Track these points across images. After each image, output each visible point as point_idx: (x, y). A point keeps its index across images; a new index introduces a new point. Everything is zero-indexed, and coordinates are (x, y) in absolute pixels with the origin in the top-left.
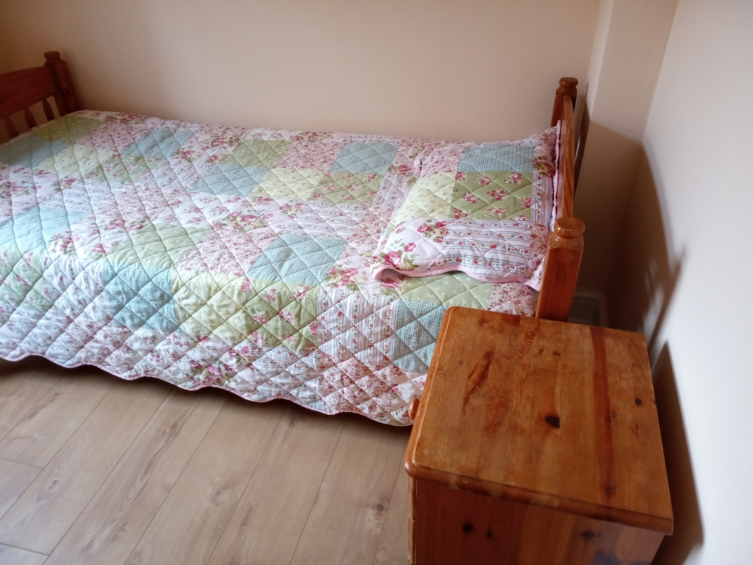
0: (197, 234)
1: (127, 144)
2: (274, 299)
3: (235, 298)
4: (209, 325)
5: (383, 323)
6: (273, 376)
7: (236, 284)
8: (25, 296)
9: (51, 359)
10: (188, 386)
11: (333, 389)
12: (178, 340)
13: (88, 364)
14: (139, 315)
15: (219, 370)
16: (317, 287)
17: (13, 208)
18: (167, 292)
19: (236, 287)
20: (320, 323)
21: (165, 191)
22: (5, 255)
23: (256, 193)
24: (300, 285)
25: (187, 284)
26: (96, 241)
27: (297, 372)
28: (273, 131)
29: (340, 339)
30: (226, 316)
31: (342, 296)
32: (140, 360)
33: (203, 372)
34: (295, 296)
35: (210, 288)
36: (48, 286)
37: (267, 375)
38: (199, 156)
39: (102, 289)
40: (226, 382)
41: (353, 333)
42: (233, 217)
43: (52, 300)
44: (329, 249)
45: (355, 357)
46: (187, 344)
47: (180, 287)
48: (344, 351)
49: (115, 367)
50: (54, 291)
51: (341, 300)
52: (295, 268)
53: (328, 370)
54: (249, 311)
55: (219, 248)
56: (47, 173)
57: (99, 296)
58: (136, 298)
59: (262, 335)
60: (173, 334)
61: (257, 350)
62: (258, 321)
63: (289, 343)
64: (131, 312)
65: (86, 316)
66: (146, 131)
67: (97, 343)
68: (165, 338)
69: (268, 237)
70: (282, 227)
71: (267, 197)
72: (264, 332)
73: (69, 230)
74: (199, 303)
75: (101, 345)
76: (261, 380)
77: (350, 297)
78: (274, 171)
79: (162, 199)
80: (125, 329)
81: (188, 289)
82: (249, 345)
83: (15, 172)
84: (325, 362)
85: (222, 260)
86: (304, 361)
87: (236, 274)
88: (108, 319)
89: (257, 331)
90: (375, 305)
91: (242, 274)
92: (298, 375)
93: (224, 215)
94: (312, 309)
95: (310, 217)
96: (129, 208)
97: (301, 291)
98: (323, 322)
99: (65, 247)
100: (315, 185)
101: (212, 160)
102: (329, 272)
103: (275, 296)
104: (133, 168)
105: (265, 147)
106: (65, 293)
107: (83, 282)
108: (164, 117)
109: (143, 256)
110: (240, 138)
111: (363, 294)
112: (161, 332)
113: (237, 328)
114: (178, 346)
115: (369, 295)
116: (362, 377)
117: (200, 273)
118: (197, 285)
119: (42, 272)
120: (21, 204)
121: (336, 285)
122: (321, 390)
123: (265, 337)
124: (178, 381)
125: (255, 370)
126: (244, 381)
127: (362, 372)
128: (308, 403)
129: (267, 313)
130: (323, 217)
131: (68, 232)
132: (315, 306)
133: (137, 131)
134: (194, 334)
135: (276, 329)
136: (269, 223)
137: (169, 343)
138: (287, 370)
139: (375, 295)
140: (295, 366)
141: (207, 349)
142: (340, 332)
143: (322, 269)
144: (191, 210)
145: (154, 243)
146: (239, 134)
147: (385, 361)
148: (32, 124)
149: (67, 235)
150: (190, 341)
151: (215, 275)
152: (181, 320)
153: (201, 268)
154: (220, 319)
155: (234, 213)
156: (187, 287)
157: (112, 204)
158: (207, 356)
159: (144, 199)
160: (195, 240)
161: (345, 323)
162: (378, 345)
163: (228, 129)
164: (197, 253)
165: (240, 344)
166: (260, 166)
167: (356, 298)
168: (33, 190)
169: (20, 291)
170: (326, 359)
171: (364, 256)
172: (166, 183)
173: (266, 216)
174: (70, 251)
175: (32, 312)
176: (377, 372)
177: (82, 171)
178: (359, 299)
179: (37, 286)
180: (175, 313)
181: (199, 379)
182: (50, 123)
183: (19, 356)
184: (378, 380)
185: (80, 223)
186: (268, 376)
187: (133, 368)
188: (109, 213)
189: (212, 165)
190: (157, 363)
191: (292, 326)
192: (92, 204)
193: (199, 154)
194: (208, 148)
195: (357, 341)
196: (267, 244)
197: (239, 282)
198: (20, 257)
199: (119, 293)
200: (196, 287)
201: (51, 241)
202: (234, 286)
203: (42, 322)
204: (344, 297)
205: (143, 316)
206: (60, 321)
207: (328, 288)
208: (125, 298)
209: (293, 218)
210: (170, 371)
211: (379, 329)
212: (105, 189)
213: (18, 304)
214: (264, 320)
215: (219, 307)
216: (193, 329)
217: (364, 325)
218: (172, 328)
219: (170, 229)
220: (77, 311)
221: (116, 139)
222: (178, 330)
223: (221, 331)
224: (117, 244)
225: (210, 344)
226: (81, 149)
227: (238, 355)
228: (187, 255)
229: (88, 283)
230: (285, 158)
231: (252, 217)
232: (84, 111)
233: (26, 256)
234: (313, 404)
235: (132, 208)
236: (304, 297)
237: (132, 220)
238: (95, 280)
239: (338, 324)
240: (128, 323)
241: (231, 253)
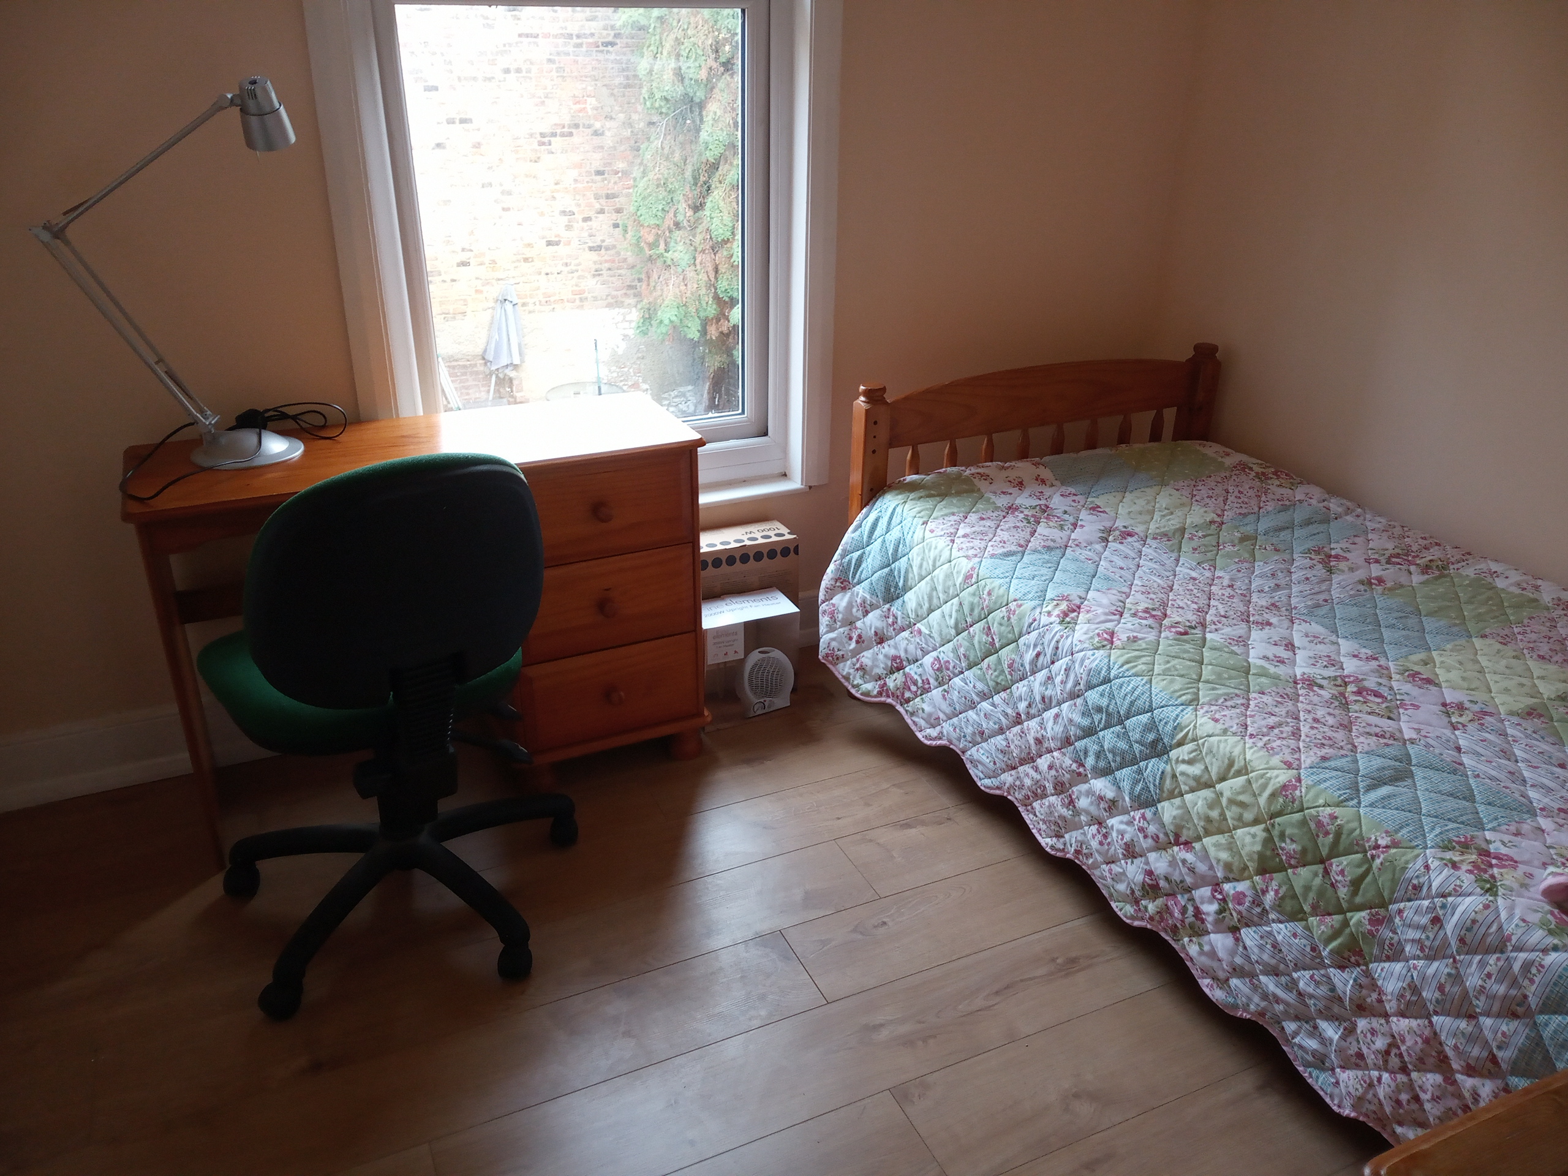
0: (1263, 680)
1: (1243, 511)
2: (1327, 833)
3: (1262, 800)
4: (1202, 823)
5: (1514, 983)
6: (1266, 973)
7: (1277, 776)
8: (983, 660)
9: (968, 766)
10: (1124, 910)
11: (1362, 1064)
12: (1146, 825)
13: (1009, 797)
14: (1110, 756)
15: (1184, 910)
16: (1416, 851)
17: (1032, 539)
18: (1166, 740)
19: (1272, 782)
20: (1391, 920)
21: (1257, 600)
22: (989, 594)
23: (1415, 664)
24: (1387, 832)
25: (1200, 742)
26: (1110, 625)
27: (1310, 990)
28: (1525, 577)
29: (1415, 968)
30: (1236, 823)
31: (1454, 889)
32: (1077, 829)
33: (1157, 901)
34: (1367, 845)
35: (1231, 764)
36: (1018, 659)
37: (1257, 966)
38: (1351, 570)
39: (1080, 693)
40: (1186, 939)
41: (1447, 970)
42: (1343, 682)
43: (1011, 680)
44: (1489, 807)
45: (1431, 1022)
46: (1156, 838)
47: (1187, 741)
48: (1414, 998)
49: (1041, 823)
50: (1021, 669)
51: (1450, 895)
52: (1397, 802)
53: (1368, 1020)
54: (1275, 833)
55: (1283, 713)
56: (1104, 512)
57: (1071, 702)
58: (1118, 728)
59: (1280, 886)
60: (1143, 811)
61: (1259, 910)
62: (1284, 858)
63: (1318, 926)
64: (1102, 746)
65: (1042, 724)
66: (1287, 503)
67: (1036, 771)
68: (1128, 813)
69: (1383, 737)
70: (1423, 733)
71: (1432, 677)
72: (1285, 884)
73: (1084, 596)
74: (1203, 780)
75: (1039, 777)
76: (1242, 968)
77: (1469, 900)
78: (1478, 642)
79: (1243, 609)
80: (1081, 770)
81: (1198, 749)
82: (1249, 893)
83: (1062, 495)
84: (1369, 1000)
85: (1276, 731)
86: (1332, 975)
87: (1285, 763)
88: (1067, 742)
89: (1275, 875)
90: (1514, 939)
91: (1294, 766)
92: (1311, 996)
93: (1331, 672)
94: (1388, 884)
95: (1491, 742)
96: (1186, 601)
97: (1382, 842)
98: (1397, 920)
99: (1066, 615)
100: (1545, 697)
101: (1371, 584)
102: (1455, 839)
103: (1332, 828)
104: (1229, 548)
105: (1490, 598)
106: (1032, 678)
107: (1062, 672)
108: (1333, 490)
109: (1161, 672)
110: (1451, 567)
111: (1501, 908)
112: (1127, 799)
113: (1243, 853)
114: (1141, 836)
115: (1511, 916)
116: (1430, 1071)
117: (1229, 733)
118: (1214, 751)
119: (1020, 635)
120: (1045, 538)
121: (1455, 866)
122: (1340, 1051)
123: (1281, 893)
124: (1115, 894)
125: (1241, 944)
126: (1213, 954)
127: (1432, 1060)
128: (1307, 1065)
129: (1304, 851)
130: (1518, 752)
131: (1080, 598)
132: (1394, 882)
133: (1273, 497)
134: (1172, 828)
135: (1307, 888)
136: (1403, 718)
137: (1130, 823)
138: (1295, 975)
139: (1524, 921)
140: (1312, 977)
141: (1180, 864)
142: (1421, 955)
143: (1446, 828)
144: (1279, 643)
145: (1189, 663)
146: (1452, 560)
147: (1489, 1065)
148: (1124, 438)
149: (1078, 602)
150: (1161, 836)
151: (1251, 748)
152: (1165, 795)
153: (1235, 727)
154: (1224, 822)
155: (1349, 676)
156: (1198, 745)
157: (1165, 586)
158: (1176, 877)
159: (1217, 597)
160: (1255, 686)
161: (1437, 943)
162: (1487, 1022)
163: (1437, 544)
164: (1243, 705)
165: (1235, 884)
166: (1455, 625)
167: (1481, 906)
168: (1072, 527)
169: (981, 650)
170: (1375, 996)
171: (1552, 851)
172: (1266, 589)
173: (1405, 705)
174: (1069, 623)
175: (980, 686)
176: (1464, 1077)
177: (1152, 526)
178: (1487, 912)
179: (1003, 652)
180: (1161, 778)
181: (1146, 908)
182: (1152, 444)
183: (935, 739)
184: (1459, 1096)
185: (1104, 593)
186: (1258, 968)
187: (1063, 837)
188: (1152, 596)
189: (1365, 591)
190: (1099, 847)
191: (1338, 898)
192: (1137, 575)
193: (1353, 566)
194: (1377, 561)
195: (1447, 990)
196: (1372, 744)
197: (1282, 776)
198: (1004, 604)
199: (1099, 710)
200: (1211, 752)
201: (1053, 600)
202: (1270, 779)
203: (985, 705)
204: (1458, 892)
205: (1115, 761)
206: (1007, 714)
207: (1437, 863)
208: (1103, 721)
209: (1455, 728)
210: (1110, 871)
211: (1502, 989)
212: (1170, 563)
213: (970, 668)
214: (1293, 862)
215: (1231, 802)
216: (1175, 818)
217: (1474, 966)
218: (1145, 801)
219: (1227, 655)
220: (1033, 711)
221: (1231, 499)
222: (1153, 809)
223: (1217, 845)
224: (1135, 639)
225: (1189, 857)
226: (1170, 495)
227: (1224, 900)
228: (1226, 700)
229: (1067, 676)
230: (1516, 630)
231: (1377, 694)
232: (1209, 443)
233: (1012, 606)
234: (1315, 1073)
235: (1189, 603)
236: (1382, 856)
237: (1178, 619)
238: (1079, 676)
239: (1423, 937)
240: (1090, 761)
241: (1299, 729)
